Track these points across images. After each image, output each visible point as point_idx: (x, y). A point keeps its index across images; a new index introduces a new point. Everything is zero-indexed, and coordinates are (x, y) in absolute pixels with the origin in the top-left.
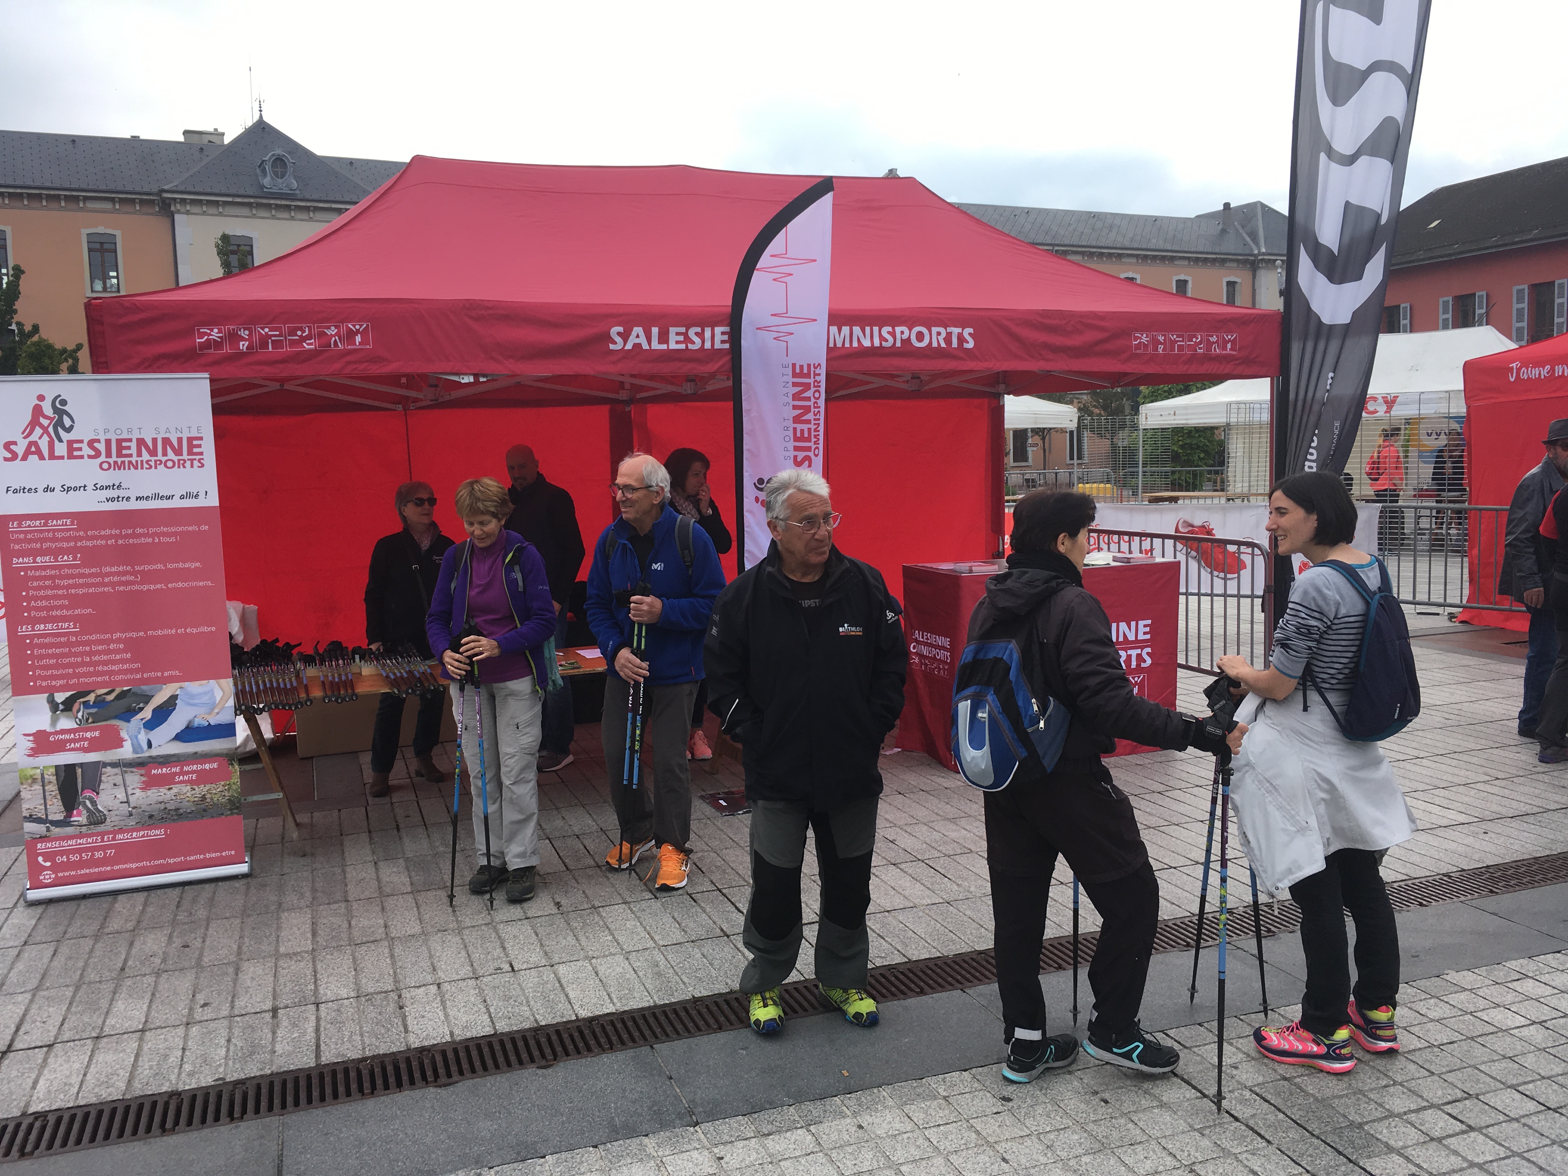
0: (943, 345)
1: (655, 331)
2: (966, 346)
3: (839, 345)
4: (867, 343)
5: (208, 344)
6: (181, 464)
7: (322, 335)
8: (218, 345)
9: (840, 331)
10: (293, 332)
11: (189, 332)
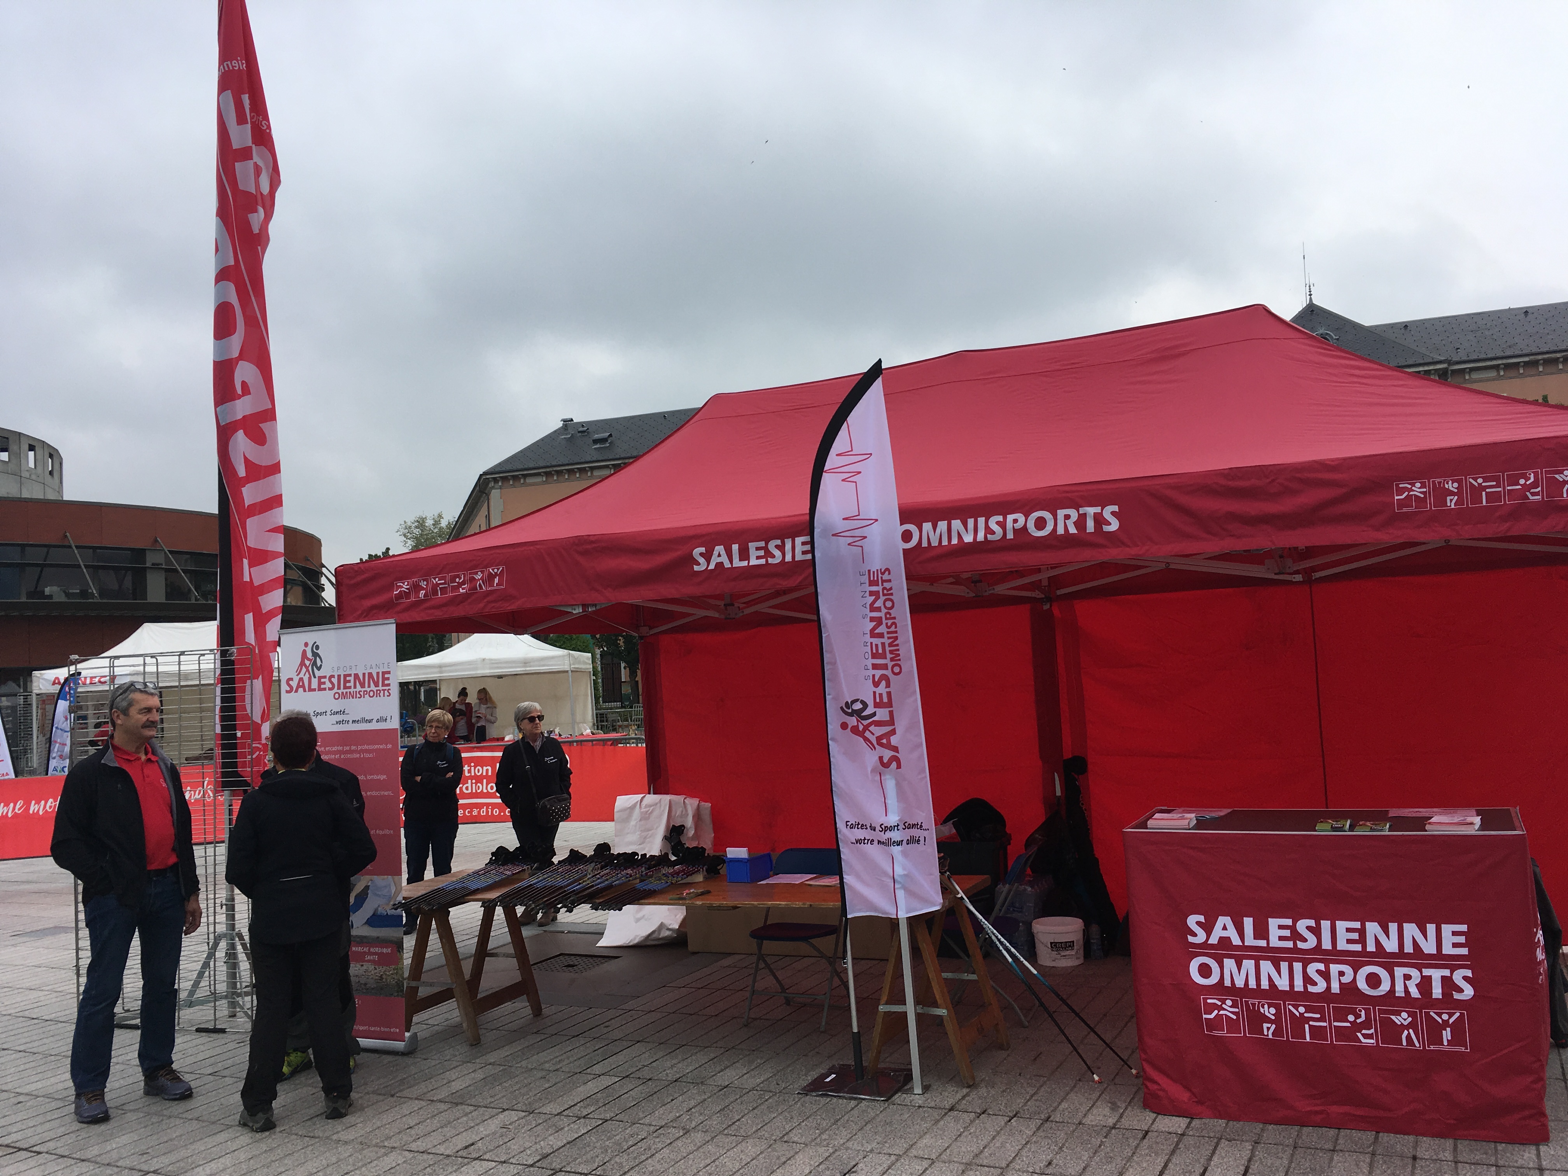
0: (1073, 530)
1: (735, 547)
2: (1106, 528)
3: (935, 543)
4: (968, 538)
5: (400, 596)
6: (377, 694)
7: (473, 580)
8: (407, 595)
9: (935, 528)
10: (453, 580)
11: (391, 587)
